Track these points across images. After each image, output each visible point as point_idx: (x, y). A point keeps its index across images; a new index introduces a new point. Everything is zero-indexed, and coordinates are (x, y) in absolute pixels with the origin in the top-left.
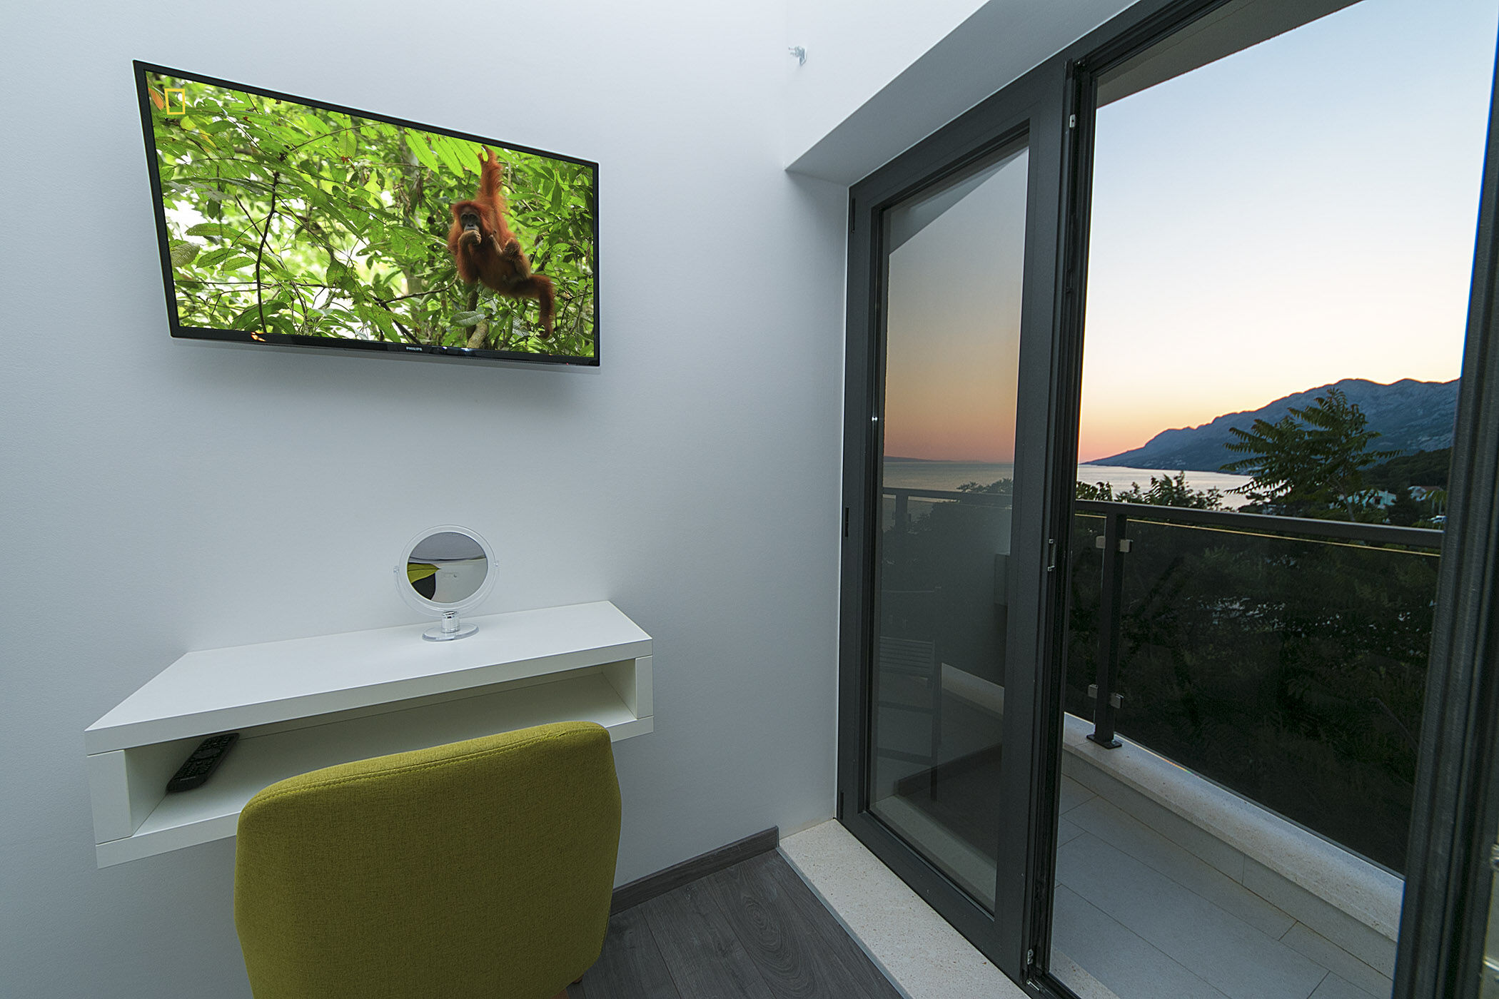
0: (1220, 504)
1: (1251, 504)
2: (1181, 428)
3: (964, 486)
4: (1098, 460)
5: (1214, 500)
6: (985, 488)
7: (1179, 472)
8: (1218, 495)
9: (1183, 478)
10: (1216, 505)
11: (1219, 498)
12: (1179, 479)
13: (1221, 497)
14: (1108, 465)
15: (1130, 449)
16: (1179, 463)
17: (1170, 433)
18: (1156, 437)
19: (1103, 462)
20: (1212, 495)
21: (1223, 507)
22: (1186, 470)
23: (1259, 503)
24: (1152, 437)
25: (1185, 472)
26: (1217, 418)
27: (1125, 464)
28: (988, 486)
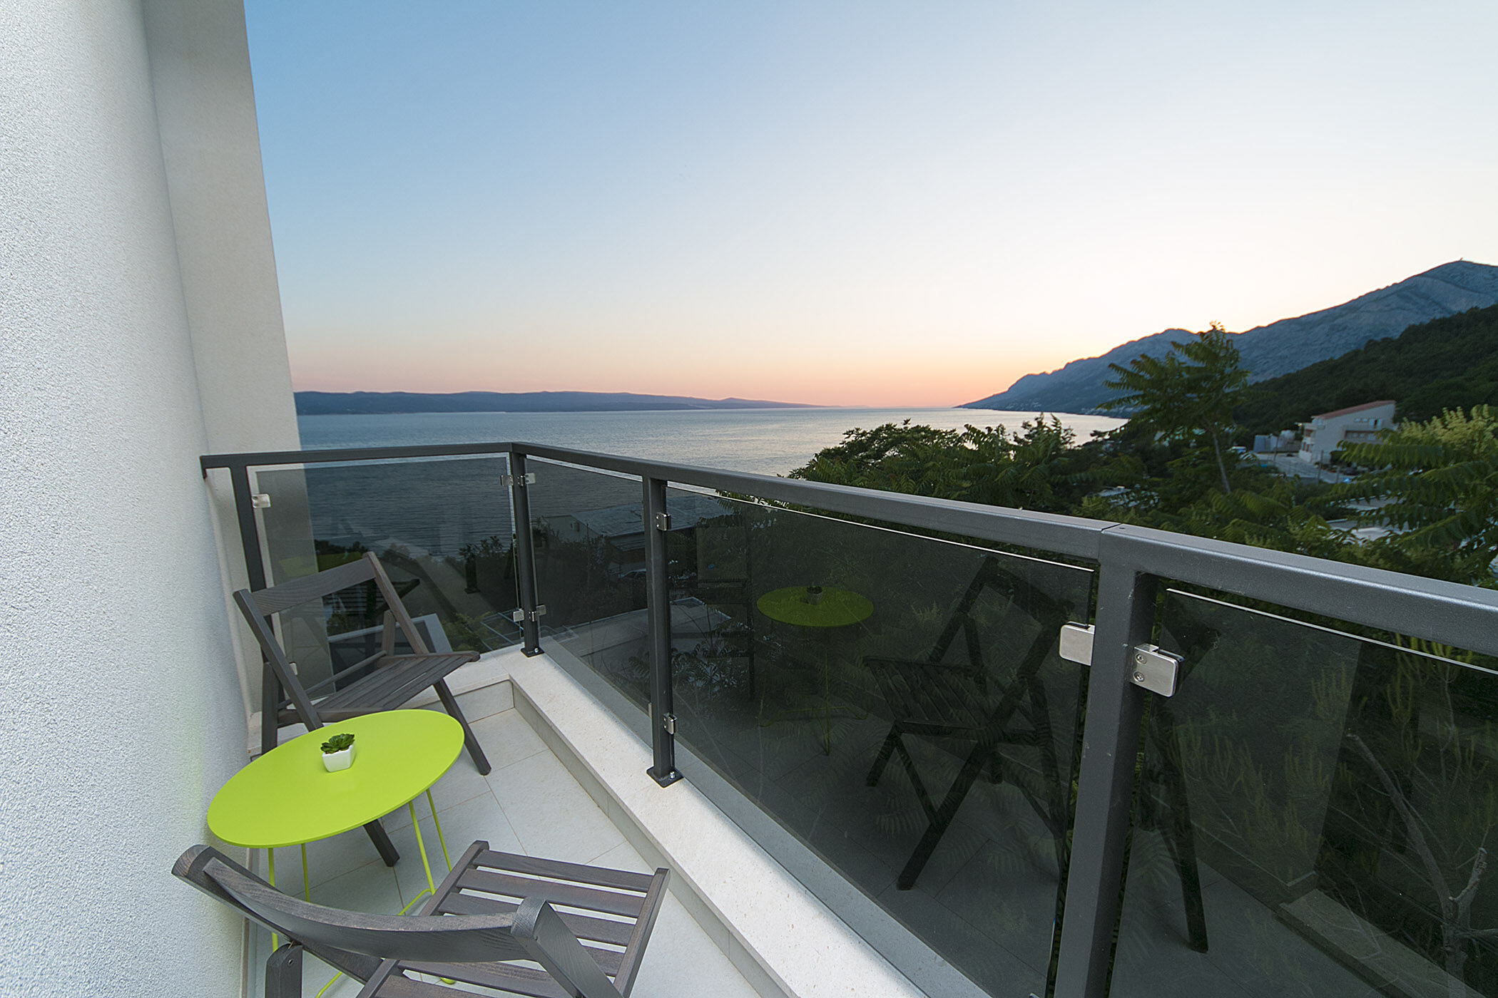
0: (1073, 442)
1: (1093, 440)
2: (1038, 373)
3: (850, 432)
4: (969, 404)
5: (1068, 439)
6: (869, 433)
7: (1040, 413)
8: (1072, 435)
9: (1042, 419)
10: (1070, 443)
11: (1073, 437)
12: (1039, 420)
13: (1074, 436)
14: (977, 408)
15: (996, 393)
16: (1036, 405)
17: (1029, 378)
18: (1017, 382)
19: (973, 405)
20: (1067, 434)
21: (1076, 445)
22: (1046, 411)
23: (1100, 439)
24: (1014, 382)
25: (1044, 413)
26: (1068, 364)
27: (992, 407)
28: (872, 431)
